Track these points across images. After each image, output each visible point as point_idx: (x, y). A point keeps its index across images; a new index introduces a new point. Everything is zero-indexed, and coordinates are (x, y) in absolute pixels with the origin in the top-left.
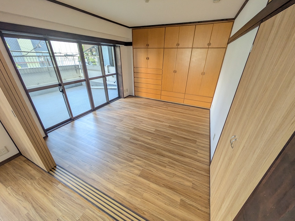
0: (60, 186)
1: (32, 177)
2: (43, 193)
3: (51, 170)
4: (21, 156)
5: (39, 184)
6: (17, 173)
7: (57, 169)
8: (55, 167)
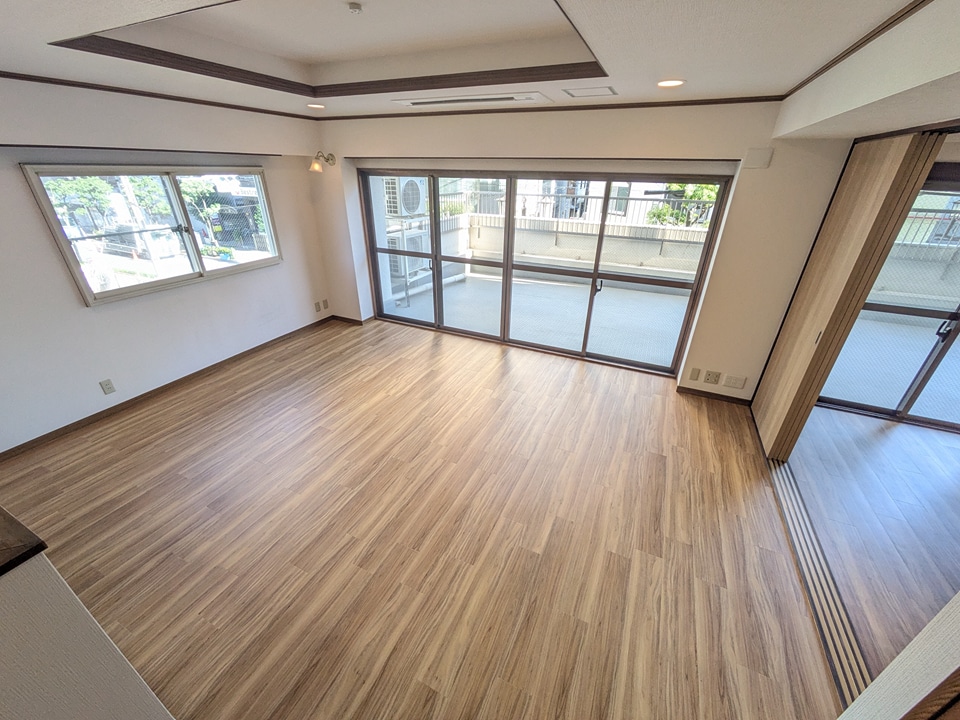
0: (769, 490)
1: (742, 445)
2: (741, 474)
3: (772, 460)
4: (747, 407)
5: (745, 460)
6: (730, 423)
7: (782, 467)
8: (783, 463)
